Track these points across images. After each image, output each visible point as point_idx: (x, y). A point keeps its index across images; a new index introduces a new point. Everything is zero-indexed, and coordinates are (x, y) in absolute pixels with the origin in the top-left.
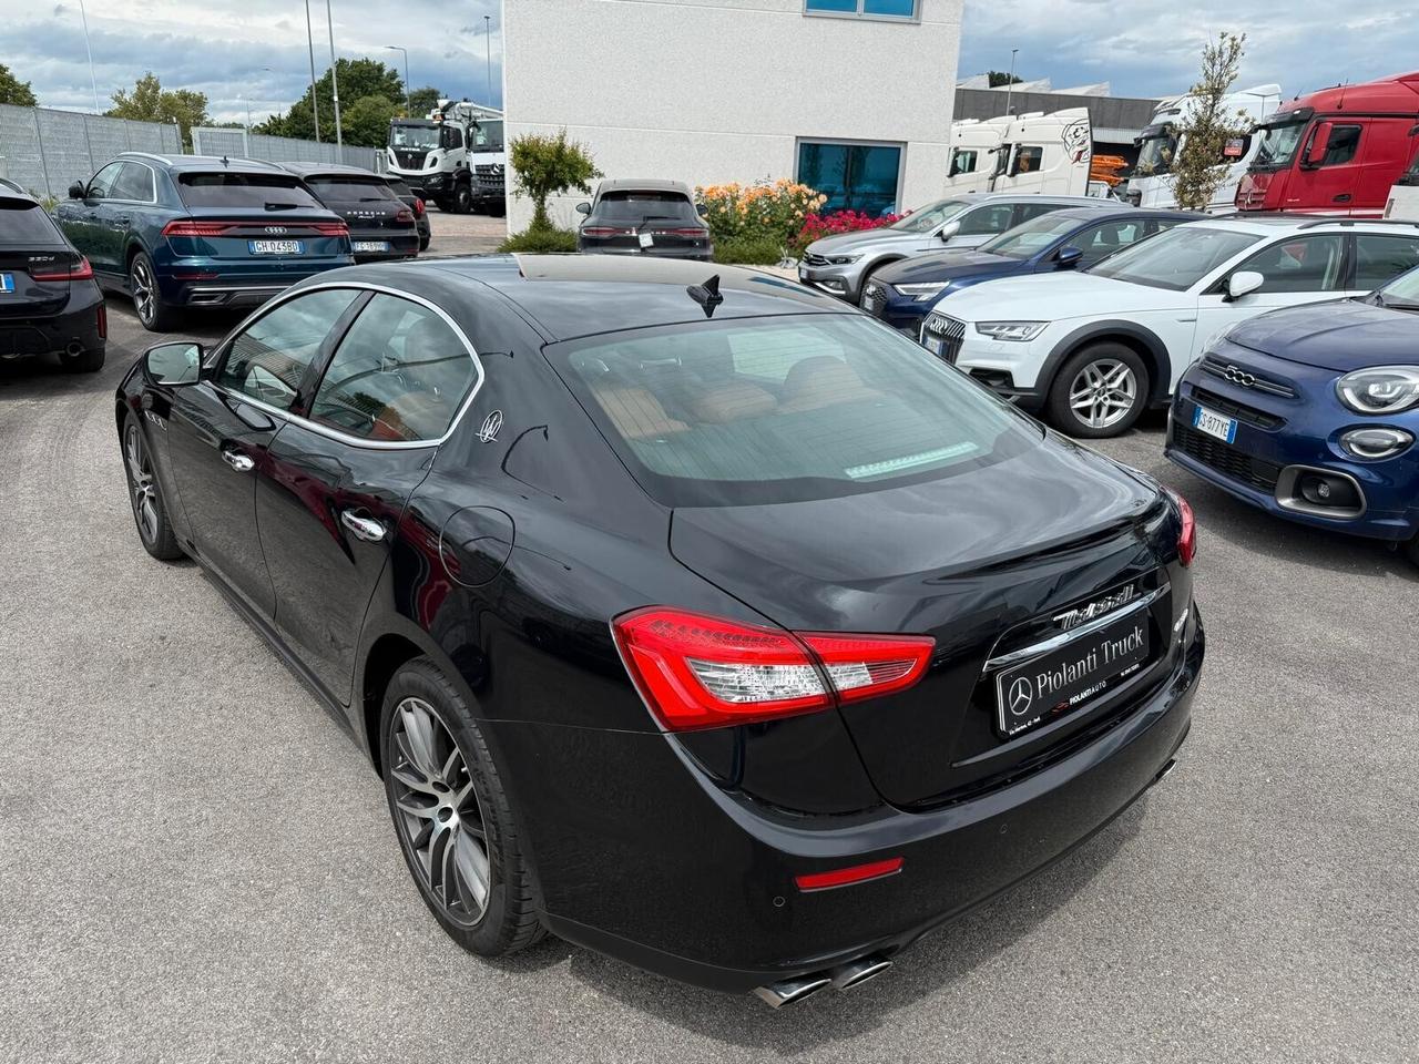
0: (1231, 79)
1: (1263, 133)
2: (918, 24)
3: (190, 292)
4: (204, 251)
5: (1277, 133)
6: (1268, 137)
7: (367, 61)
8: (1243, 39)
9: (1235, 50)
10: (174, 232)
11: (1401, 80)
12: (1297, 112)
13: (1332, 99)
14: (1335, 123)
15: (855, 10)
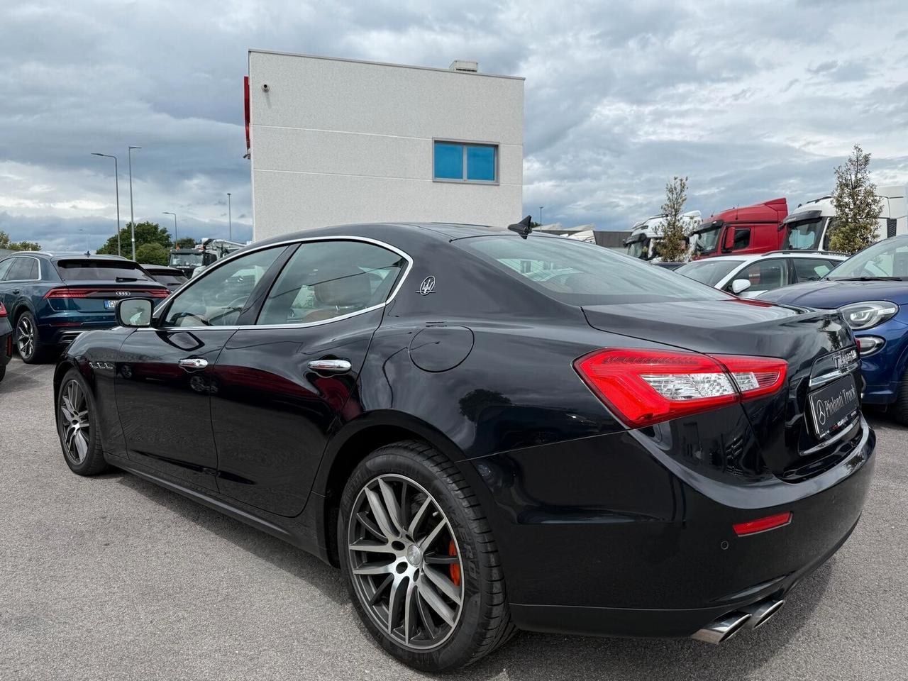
0: (683, 201)
1: (696, 236)
2: (499, 185)
3: (62, 334)
4: (73, 307)
5: (704, 235)
6: (700, 238)
7: (147, 223)
8: (687, 180)
9: (683, 186)
10: (53, 296)
11: (766, 204)
12: (715, 222)
13: (731, 215)
14: (736, 227)
15: (462, 178)
